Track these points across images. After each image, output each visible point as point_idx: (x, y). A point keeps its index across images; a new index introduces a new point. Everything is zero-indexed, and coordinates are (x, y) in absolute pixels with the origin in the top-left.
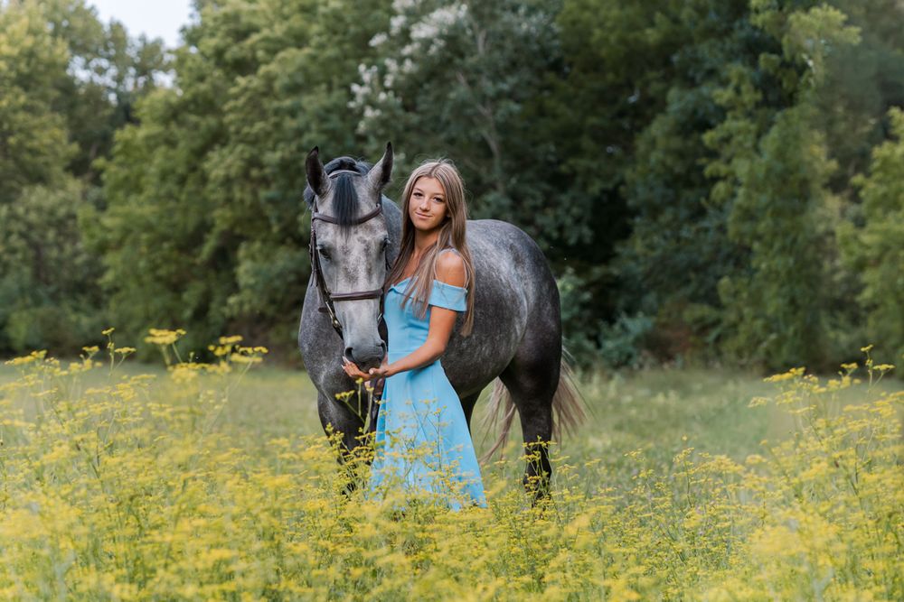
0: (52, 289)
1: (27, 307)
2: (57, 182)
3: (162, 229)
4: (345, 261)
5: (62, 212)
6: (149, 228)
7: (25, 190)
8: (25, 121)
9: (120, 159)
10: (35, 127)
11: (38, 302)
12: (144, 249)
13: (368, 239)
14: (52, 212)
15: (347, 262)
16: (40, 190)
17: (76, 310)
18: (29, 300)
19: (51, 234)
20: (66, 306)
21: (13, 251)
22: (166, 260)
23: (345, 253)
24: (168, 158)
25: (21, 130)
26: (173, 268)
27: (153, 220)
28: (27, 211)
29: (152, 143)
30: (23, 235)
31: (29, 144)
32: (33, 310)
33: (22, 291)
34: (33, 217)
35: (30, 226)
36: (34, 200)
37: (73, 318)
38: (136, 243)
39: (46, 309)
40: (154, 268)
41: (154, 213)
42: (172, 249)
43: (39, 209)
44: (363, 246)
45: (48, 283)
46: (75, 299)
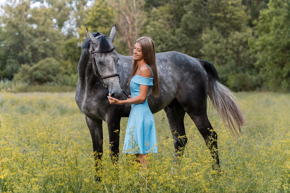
0: (242, 67)
1: (234, 74)
2: (243, 30)
3: (276, 45)
4: (108, 64)
5: (244, 40)
6: (271, 44)
7: (232, 33)
8: (232, 9)
9: (261, 21)
10: (235, 11)
11: (238, 72)
12: (270, 52)
13: (114, 57)
14: (241, 40)
15: (109, 65)
16: (237, 33)
17: (251, 74)
18: (234, 72)
19: (241, 48)
20: (247, 73)
21: (228, 55)
22: (277, 56)
23: (108, 62)
24: (277, 20)
25: (230, 12)
26: (281, 58)
27: (273, 42)
28: (233, 41)
29: (271, 15)
30: (232, 49)
31: (233, 17)
32: (236, 75)
33: (232, 69)
34: (235, 42)
35: (234, 46)
36: (235, 36)
37: (250, 77)
38: (267, 50)
39: (240, 75)
40: (273, 58)
41: (273, 39)
42: (279, 51)
43: (236, 39)
44: (113, 59)
45: (241, 65)
46: (251, 70)
